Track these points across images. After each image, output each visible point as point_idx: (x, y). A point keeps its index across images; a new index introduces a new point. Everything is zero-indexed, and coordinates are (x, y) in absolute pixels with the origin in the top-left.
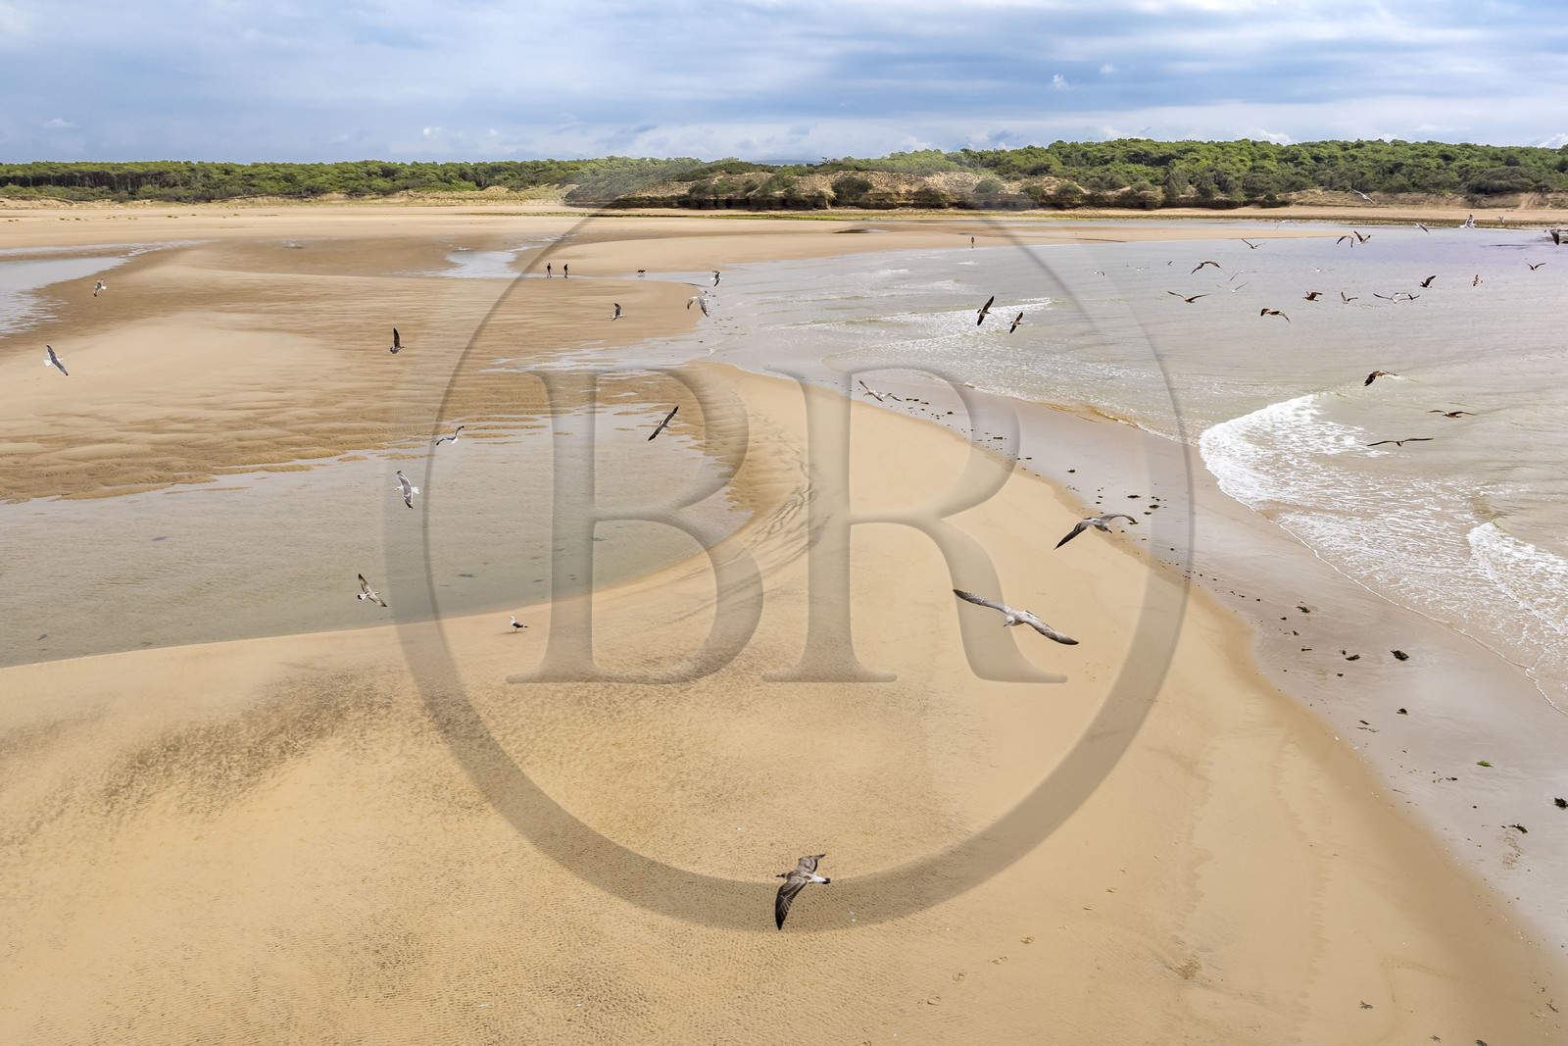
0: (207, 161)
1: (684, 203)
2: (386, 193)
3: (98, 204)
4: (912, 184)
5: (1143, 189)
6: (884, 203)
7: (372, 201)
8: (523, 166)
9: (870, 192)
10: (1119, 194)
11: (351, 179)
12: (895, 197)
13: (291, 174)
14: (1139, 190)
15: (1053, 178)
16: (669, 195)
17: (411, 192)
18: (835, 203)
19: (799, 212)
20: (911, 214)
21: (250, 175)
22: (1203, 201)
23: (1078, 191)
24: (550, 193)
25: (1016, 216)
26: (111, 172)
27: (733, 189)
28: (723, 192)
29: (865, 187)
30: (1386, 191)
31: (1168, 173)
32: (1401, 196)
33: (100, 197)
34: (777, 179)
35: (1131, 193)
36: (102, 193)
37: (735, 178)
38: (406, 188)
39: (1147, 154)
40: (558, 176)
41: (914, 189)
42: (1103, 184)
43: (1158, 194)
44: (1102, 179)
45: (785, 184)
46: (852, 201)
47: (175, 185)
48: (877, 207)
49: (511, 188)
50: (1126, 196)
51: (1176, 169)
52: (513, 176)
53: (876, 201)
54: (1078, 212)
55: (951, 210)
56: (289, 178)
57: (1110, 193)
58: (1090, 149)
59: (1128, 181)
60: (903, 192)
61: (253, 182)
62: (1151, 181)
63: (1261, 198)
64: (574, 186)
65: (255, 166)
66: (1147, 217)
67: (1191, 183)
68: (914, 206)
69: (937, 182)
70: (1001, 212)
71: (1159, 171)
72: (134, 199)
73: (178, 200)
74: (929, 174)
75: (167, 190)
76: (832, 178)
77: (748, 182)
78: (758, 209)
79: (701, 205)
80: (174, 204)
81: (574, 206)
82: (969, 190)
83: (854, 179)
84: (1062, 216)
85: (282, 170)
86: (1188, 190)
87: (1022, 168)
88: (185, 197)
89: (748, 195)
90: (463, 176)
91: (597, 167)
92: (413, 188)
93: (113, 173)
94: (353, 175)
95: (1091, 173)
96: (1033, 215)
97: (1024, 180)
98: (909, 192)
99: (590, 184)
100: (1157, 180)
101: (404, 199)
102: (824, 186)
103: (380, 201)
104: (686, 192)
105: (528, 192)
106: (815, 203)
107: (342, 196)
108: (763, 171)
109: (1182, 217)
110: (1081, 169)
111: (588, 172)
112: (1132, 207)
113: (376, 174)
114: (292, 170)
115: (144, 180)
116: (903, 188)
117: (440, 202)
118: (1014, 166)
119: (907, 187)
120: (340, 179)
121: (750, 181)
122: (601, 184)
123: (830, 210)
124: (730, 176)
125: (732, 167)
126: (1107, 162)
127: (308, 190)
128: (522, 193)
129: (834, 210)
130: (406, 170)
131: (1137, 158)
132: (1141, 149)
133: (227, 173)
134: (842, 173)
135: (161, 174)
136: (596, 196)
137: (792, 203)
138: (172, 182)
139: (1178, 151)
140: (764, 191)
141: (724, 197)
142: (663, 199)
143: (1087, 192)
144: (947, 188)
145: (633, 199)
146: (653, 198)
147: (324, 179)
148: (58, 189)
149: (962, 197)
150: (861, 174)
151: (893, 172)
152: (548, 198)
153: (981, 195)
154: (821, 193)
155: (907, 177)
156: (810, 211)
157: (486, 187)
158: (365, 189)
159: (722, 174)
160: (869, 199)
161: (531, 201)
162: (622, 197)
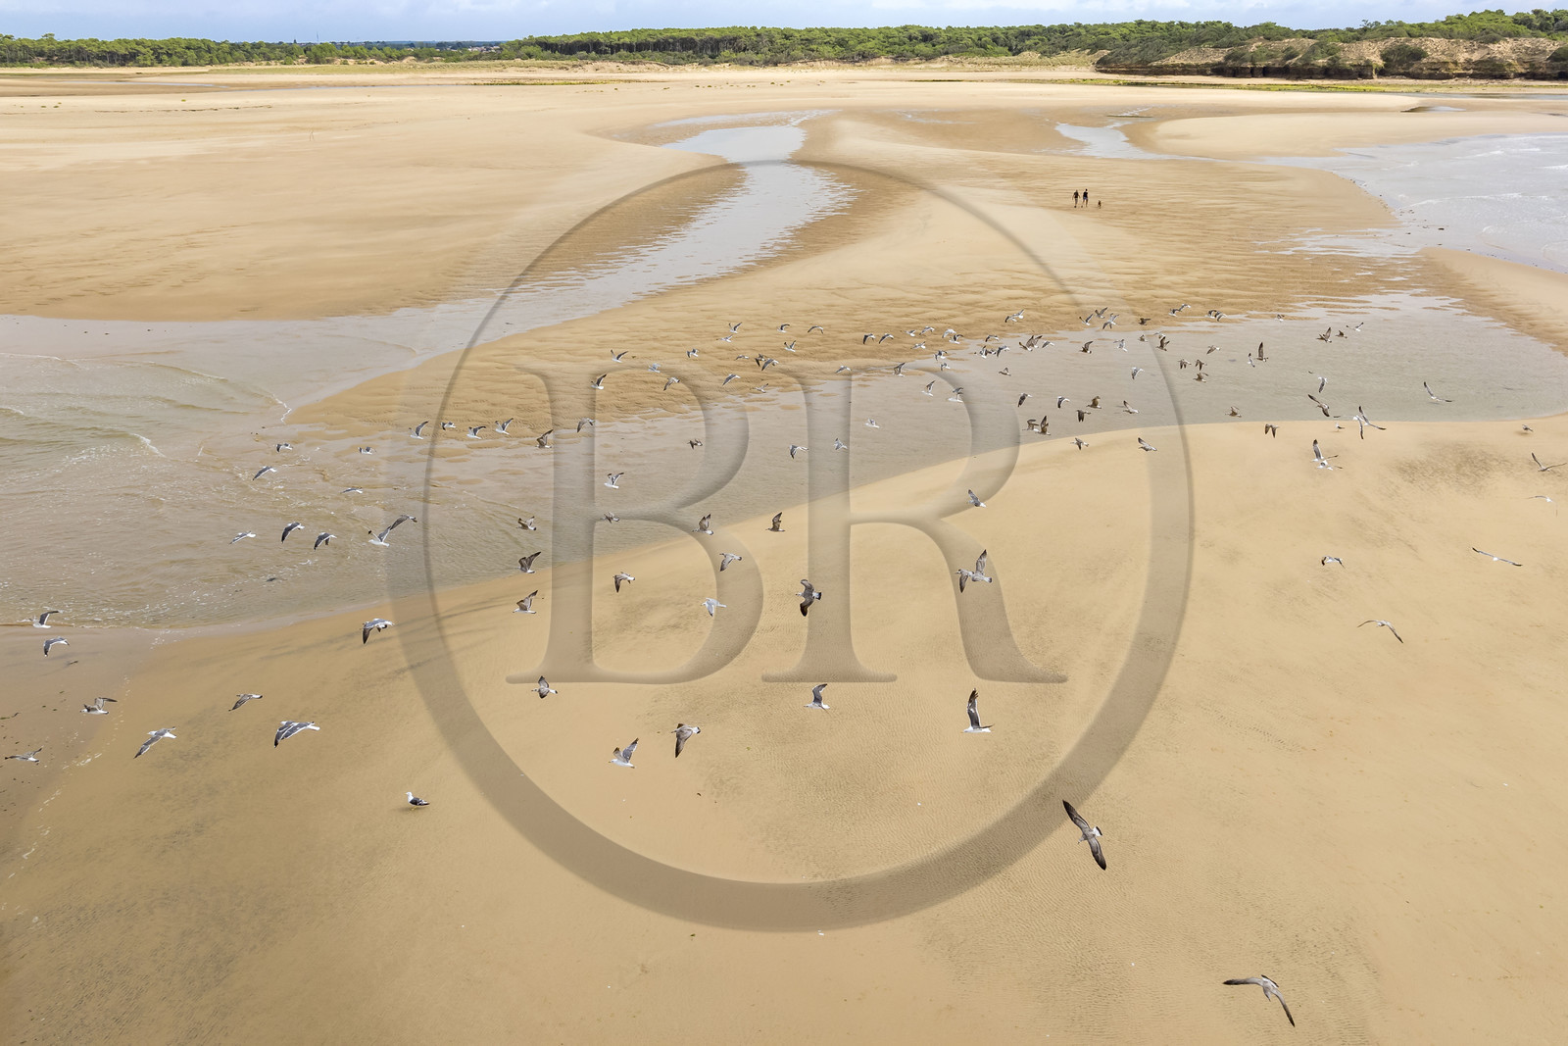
0: (769, 26)
1: (1219, 70)
2: (929, 58)
3: (688, 68)
4: (1473, 51)
6: (1438, 73)
7: (916, 66)
8: (1051, 30)
9: (1424, 60)
11: (895, 44)
12: (1451, 66)
13: (843, 40)
16: (1203, 62)
17: (951, 57)
18: (1382, 73)
19: (1342, 82)
20: (1469, 85)
21: (807, 40)
24: (1081, 59)
26: (695, 37)
27: (1272, 57)
28: (1260, 60)
29: (1418, 55)
33: (688, 61)
34: (1320, 45)
36: (688, 56)
37: (1275, 45)
38: (947, 53)
40: (1089, 42)
41: (1476, 57)
45: (1330, 52)
46: (1402, 71)
47: (744, 50)
48: (1430, 77)
49: (1044, 53)
52: (1042, 40)
53: (1430, 71)
55: (1517, 81)
56: (842, 43)
60: (1462, 61)
61: (810, 46)
64: (1106, 52)
65: (809, 31)
68: (1473, 76)
69: (1503, 50)
72: (716, 63)
73: (751, 63)
74: (1494, 41)
75: (742, 55)
76: (1381, 45)
77: (1288, 49)
78: (1297, 79)
79: (1236, 73)
80: (749, 67)
81: (1106, 72)
82: (1543, 58)
83: (1407, 46)
85: (835, 35)
88: (757, 62)
89: (1287, 63)
90: (996, 41)
91: (1127, 32)
92: (953, 53)
93: (697, 39)
94: (896, 40)
98: (1468, 61)
99: (1123, 50)
101: (945, 64)
102: (1372, 53)
103: (923, 66)
104: (1221, 59)
105: (1059, 57)
106: (1361, 72)
107: (889, 61)
108: (1304, 37)
111: (1119, 37)
113: (916, 39)
114: (843, 35)
115: (721, 44)
116: (1462, 57)
117: (978, 68)
119: (1467, 56)
120: (886, 44)
121: (1291, 48)
122: (1133, 50)
123: (1376, 80)
124: (1268, 43)
125: (1269, 32)
127: (859, 55)
128: (1054, 59)
129: (1380, 80)
130: (943, 34)
133: (788, 37)
134: (1393, 39)
135: (735, 39)
136: (1129, 62)
137: (1335, 72)
138: (744, 46)
140: (1306, 60)
141: (1262, 64)
142: (1197, 66)
144: (1514, 56)
145: (1167, 66)
146: (1187, 65)
147: (870, 44)
148: (657, 54)
149: (1532, 65)
150: (1414, 40)
151: (1451, 37)
152: (1079, 65)
153: (1555, 64)
154: (1367, 61)
155: (1468, 44)
156: (1355, 81)
157: (1018, 52)
158: (909, 54)
159: (1260, 40)
160: (1421, 69)
161: (1063, 67)
162: (1155, 64)
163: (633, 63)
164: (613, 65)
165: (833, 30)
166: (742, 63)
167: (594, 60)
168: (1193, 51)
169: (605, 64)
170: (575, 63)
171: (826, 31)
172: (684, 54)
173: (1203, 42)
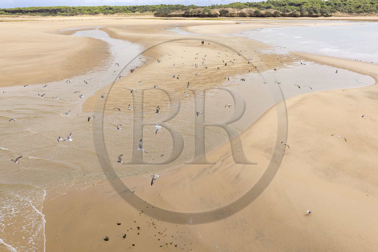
0: (68, 6)
1: (184, 16)
2: (113, 14)
5: (295, 12)
6: (232, 16)
7: (110, 16)
9: (229, 13)
10: (289, 13)
12: (234, 14)
15: (273, 10)
16: (180, 14)
17: (118, 13)
18: (220, 16)
19: (212, 18)
20: (239, 18)
22: (310, 15)
23: (279, 13)
24: (150, 13)
26: (49, 9)
27: (195, 12)
28: (193, 13)
29: (227, 12)
30: (357, 12)
31: (301, 8)
32: (361, 14)
33: (48, 15)
34: (206, 10)
35: (293, 13)
36: (48, 14)
37: (195, 10)
38: (117, 12)
39: (294, 3)
41: (239, 12)
43: (299, 13)
44: (285, 10)
45: (208, 11)
46: (224, 15)
48: (230, 17)
49: (141, 12)
50: (291, 14)
51: (303, 7)
52: (139, 9)
53: (230, 15)
54: (280, 18)
55: (248, 17)
56: (89, 10)
57: (287, 13)
58: (279, 2)
59: (291, 10)
60: (236, 13)
61: (81, 11)
62: (297, 10)
63: (325, 14)
64: (156, 12)
65: (80, 7)
66: (297, 19)
67: (307, 11)
68: (239, 16)
69: (244, 10)
70: (260, 18)
71: (298, 8)
73: (66, 15)
74: (242, 9)
75: (63, 13)
76: (219, 10)
78: (202, 17)
79: (188, 16)
81: (157, 16)
82: (253, 12)
83: (224, 10)
84: (276, 19)
86: (306, 13)
87: (264, 7)
88: (68, 15)
89: (199, 14)
90: (128, 9)
91: (160, 7)
92: (118, 12)
94: (103, 9)
95: (281, 8)
96: (269, 19)
97: (265, 10)
98: (238, 13)
99: (160, 11)
101: (117, 15)
102: (217, 11)
103: (111, 15)
104: (184, 13)
106: (215, 16)
107: (103, 14)
108: (201, 8)
109: (305, 19)
110: (279, 7)
111: (158, 8)
112: (292, 17)
113: (108, 9)
114: (89, 8)
115: (57, 11)
117: (125, 16)
118: (262, 6)
119: (237, 12)
120: (101, 10)
121: (199, 10)
122: (163, 11)
125: (193, 7)
126: (284, 5)
127: (95, 13)
129: (220, 17)
130: (114, 8)
131: (292, 4)
133: (74, 9)
134: (221, 8)
135: (60, 9)
136: (162, 14)
137: (210, 16)
138: (63, 11)
139: (302, 3)
140: (203, 13)
141: (193, 14)
142: (178, 15)
143: (281, 13)
144: (247, 12)
145: (171, 15)
146: (176, 15)
147: (97, 10)
148: (39, 13)
149: (251, 14)
150: (225, 8)
151: (233, 8)
152: (150, 15)
153: (255, 14)
154: (217, 13)
155: (237, 9)
156: (215, 18)
157: (134, 12)
158: (107, 13)
159: (192, 9)
160: (228, 15)
161: (146, 15)
162: (168, 14)
163: (33, 16)
164: (28, 16)
165: (86, 7)
166: (64, 15)
168: (177, 11)
169: (25, 16)
170: (16, 16)
171: (84, 7)
172: (47, 13)
173: (179, 9)
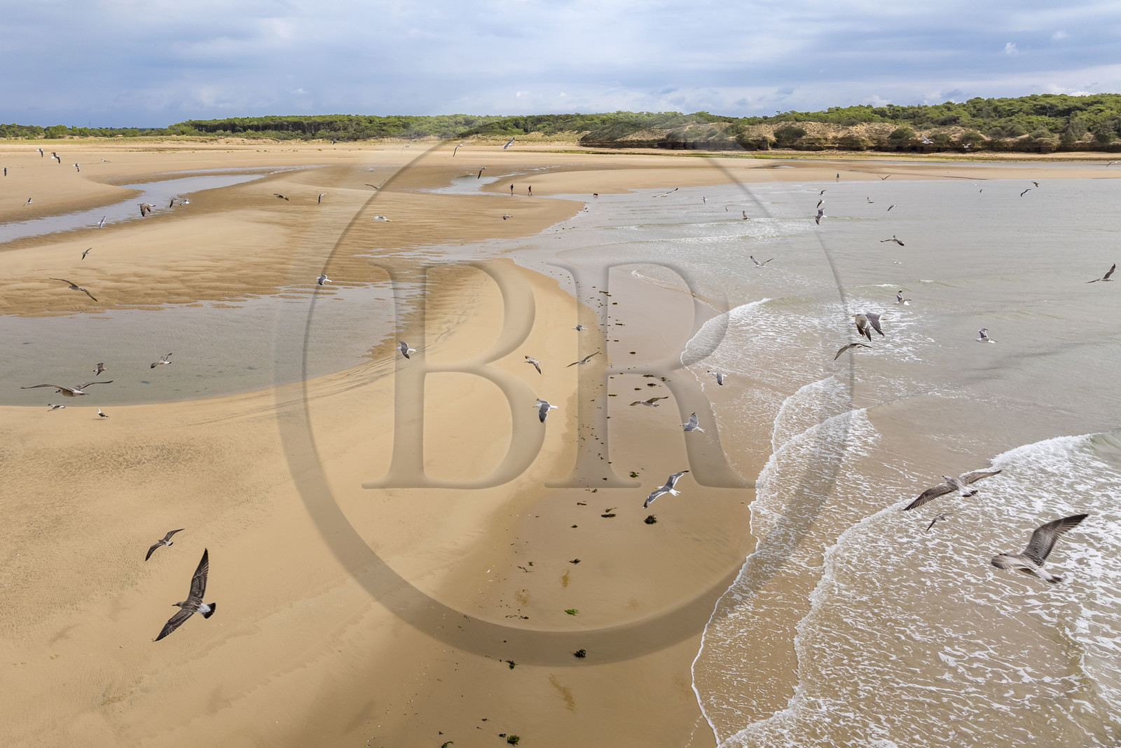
0: (361, 114)
1: (662, 144)
2: (464, 136)
3: (293, 142)
4: (838, 131)
5: (1040, 137)
6: (814, 146)
7: (453, 142)
8: (557, 118)
9: (804, 137)
10: (1017, 141)
11: (444, 126)
12: (823, 141)
13: (407, 123)
14: (1036, 137)
15: (959, 128)
16: (652, 139)
17: (480, 135)
18: (775, 146)
19: (745, 152)
20: (835, 155)
21: (384, 124)
23: (980, 138)
24: (571, 137)
25: (921, 157)
27: (699, 135)
28: (691, 137)
29: (800, 133)
31: (1069, 123)
33: (295, 137)
34: (732, 127)
35: (1029, 139)
36: (296, 134)
37: (702, 127)
38: (478, 133)
39: (1052, 107)
40: (578, 125)
41: (840, 135)
42: (1004, 133)
43: (1055, 140)
44: (1003, 128)
45: (739, 132)
46: (788, 144)
47: (339, 130)
48: (808, 149)
49: (546, 133)
50: (1023, 142)
51: (1077, 119)
52: (548, 124)
53: (808, 145)
54: (977, 155)
55: (868, 152)
56: (405, 125)
57: (1008, 140)
58: (1002, 104)
59: (1027, 130)
60: (831, 137)
61: (383, 128)
62: (1051, 130)
64: (588, 132)
66: (1039, 159)
67: (1089, 130)
68: (838, 149)
69: (860, 131)
70: (909, 154)
71: (1060, 121)
72: (313, 139)
73: (339, 139)
74: (853, 124)
75: (333, 133)
76: (775, 127)
77: (710, 130)
78: (714, 151)
79: (672, 146)
80: (336, 142)
81: (584, 146)
82: (886, 137)
83: (792, 128)
84: (960, 158)
85: (403, 120)
86: (1085, 137)
87: (934, 120)
89: (709, 139)
90: (517, 125)
91: (607, 119)
92: (481, 133)
93: (305, 122)
94: (446, 124)
95: (994, 123)
96: (936, 157)
97: (934, 129)
98: (835, 138)
99: (598, 131)
100: (1056, 129)
101: (474, 140)
102: (769, 132)
103: (458, 142)
104: (664, 137)
105: (556, 136)
106: (758, 145)
107: (436, 138)
108: (724, 121)
109: (1073, 159)
110: (987, 121)
111: (599, 122)
112: (1028, 151)
113: (460, 123)
114: (408, 120)
115: (322, 127)
116: (831, 135)
118: (928, 118)
119: (834, 134)
120: (438, 127)
121: (713, 129)
122: (606, 131)
123: (771, 150)
124: (698, 125)
125: (701, 118)
126: (1013, 114)
127: (415, 134)
128: (552, 137)
129: (773, 151)
130: (480, 120)
131: (1042, 111)
132: (1047, 103)
133: (371, 122)
134: (783, 123)
135: (331, 123)
136: (601, 139)
137: (741, 145)
138: (338, 127)
139: (1084, 104)
140: (721, 137)
141: (692, 140)
142: (648, 141)
143: (988, 139)
144: (867, 135)
145: (626, 141)
146: (641, 141)
147: (428, 127)
148: (274, 132)
149: (879, 141)
150: (798, 123)
151: (826, 122)
152: (568, 141)
153: (894, 140)
154: (765, 138)
155: (836, 126)
156: (754, 152)
157: (529, 132)
158: (452, 134)
159: (693, 123)
160: (802, 143)
161: (557, 143)
162: (618, 140)
164: (239, 140)
167: (227, 136)
168: (647, 130)
170: (213, 138)
